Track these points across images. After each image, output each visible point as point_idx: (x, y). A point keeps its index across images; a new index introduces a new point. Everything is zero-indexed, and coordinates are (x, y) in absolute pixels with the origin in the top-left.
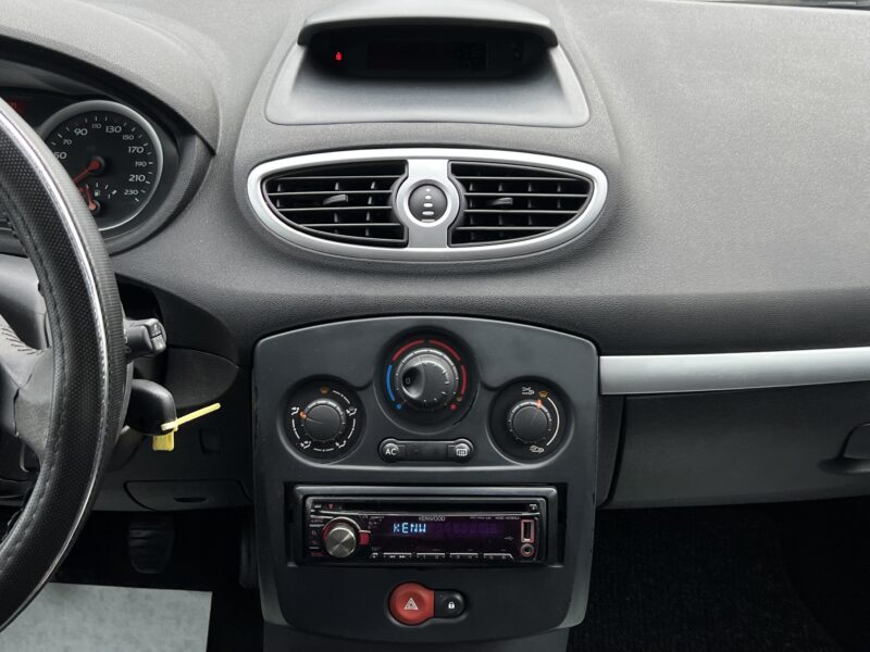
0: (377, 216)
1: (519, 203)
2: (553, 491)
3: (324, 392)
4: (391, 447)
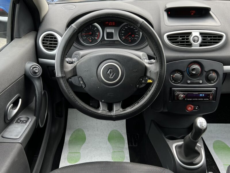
0: (187, 42)
1: (211, 40)
2: (215, 89)
3: (177, 72)
4: (189, 82)
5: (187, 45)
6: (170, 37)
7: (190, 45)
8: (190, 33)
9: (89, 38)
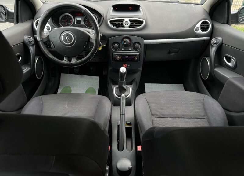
0: (121, 25)
1: (136, 24)
2: (139, 54)
3: (116, 44)
4: (123, 49)
5: (121, 27)
6: (112, 22)
7: (123, 27)
8: (124, 20)
9: (66, 24)
